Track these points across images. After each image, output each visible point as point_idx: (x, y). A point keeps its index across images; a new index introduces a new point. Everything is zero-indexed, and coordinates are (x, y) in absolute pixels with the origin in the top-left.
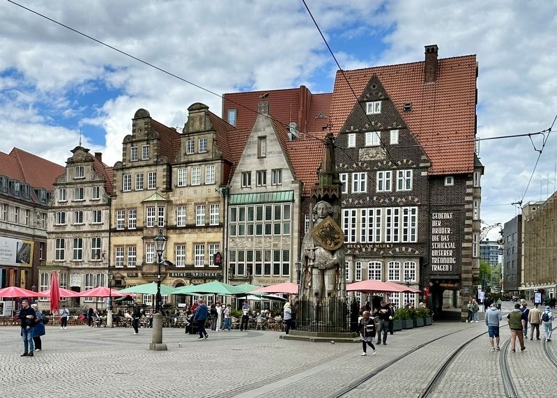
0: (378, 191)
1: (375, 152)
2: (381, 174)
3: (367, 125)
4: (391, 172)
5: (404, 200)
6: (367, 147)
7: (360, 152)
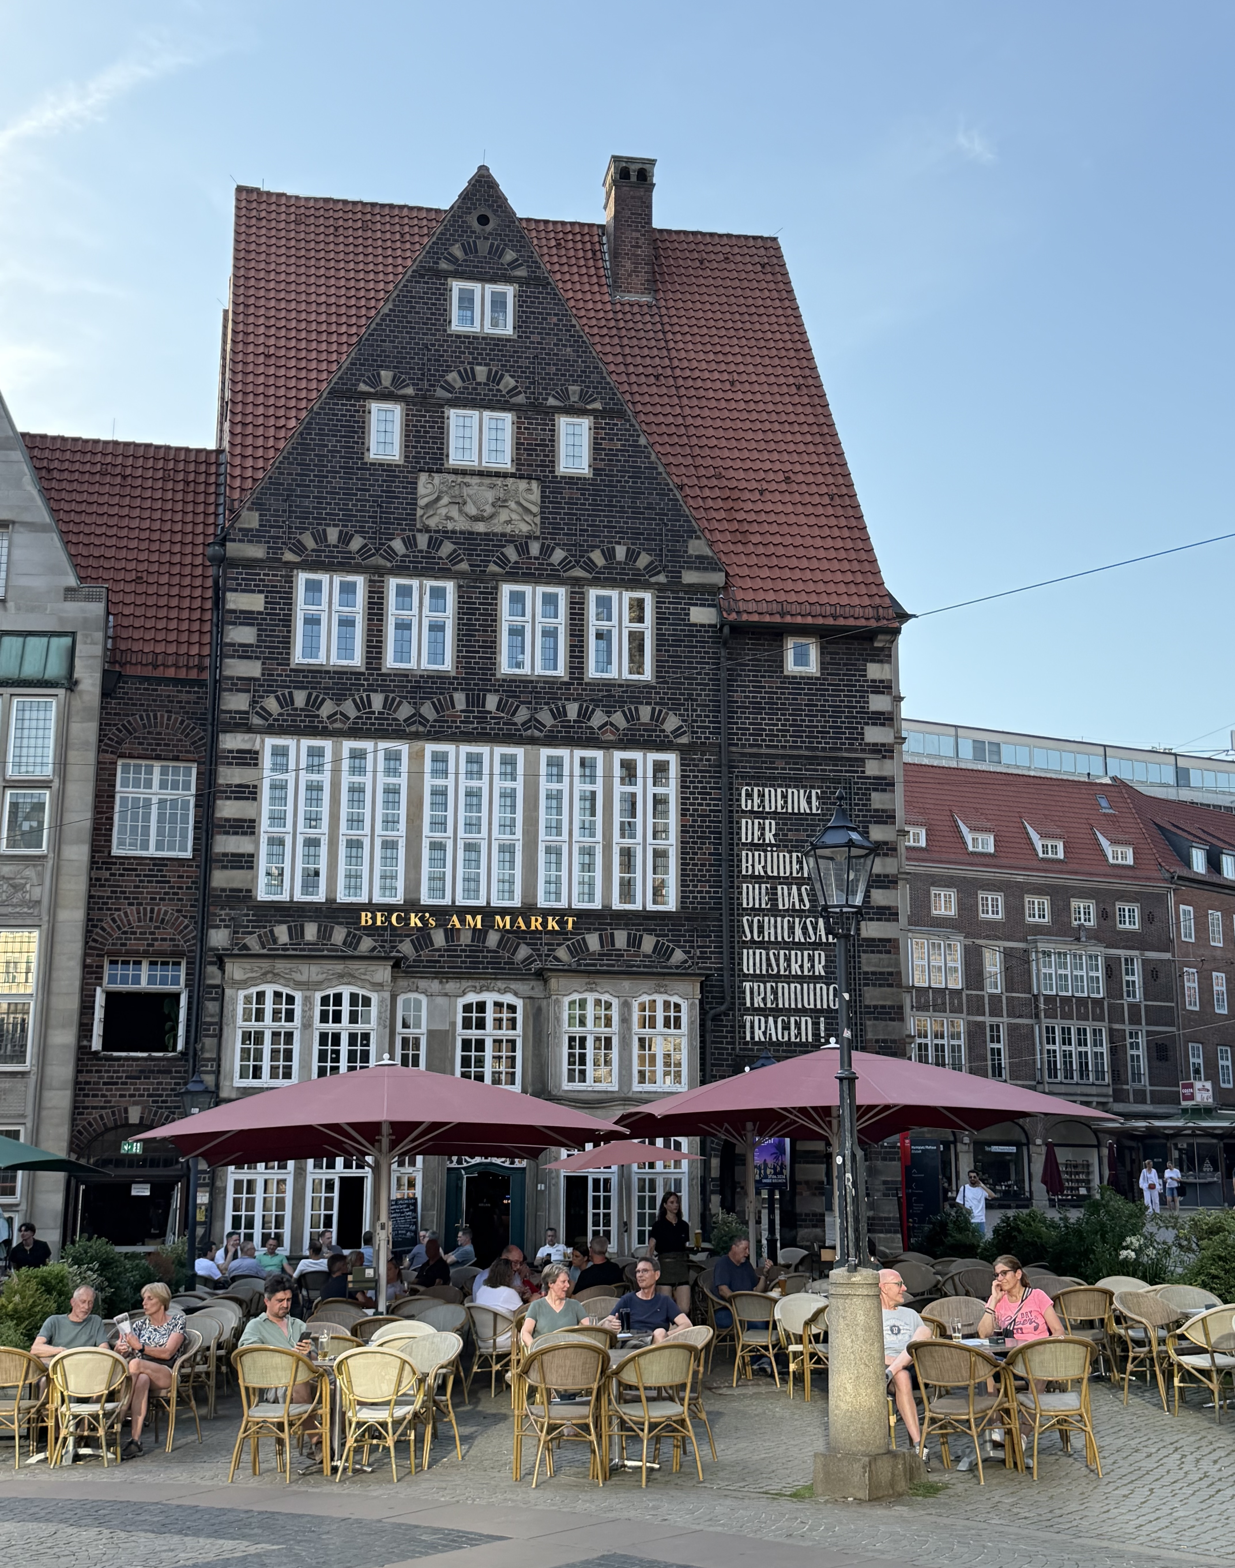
0: (505, 668)
1: (490, 496)
2: (517, 598)
3: (453, 377)
4: (562, 592)
5: (618, 718)
6: (456, 472)
7: (422, 490)
